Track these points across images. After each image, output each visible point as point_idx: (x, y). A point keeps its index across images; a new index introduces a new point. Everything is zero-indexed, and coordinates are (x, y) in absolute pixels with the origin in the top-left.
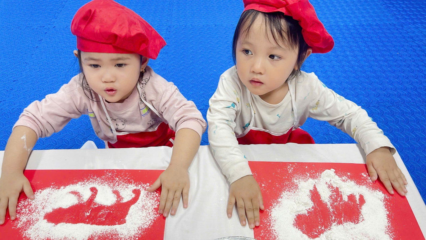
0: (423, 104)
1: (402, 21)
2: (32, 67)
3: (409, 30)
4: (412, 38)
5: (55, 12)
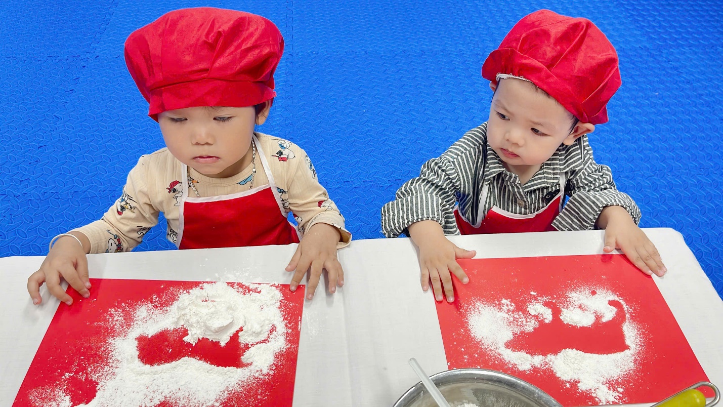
0: (701, 171)
1: (659, 43)
2: (67, 123)
3: (671, 58)
4: (676, 69)
5: (95, 31)
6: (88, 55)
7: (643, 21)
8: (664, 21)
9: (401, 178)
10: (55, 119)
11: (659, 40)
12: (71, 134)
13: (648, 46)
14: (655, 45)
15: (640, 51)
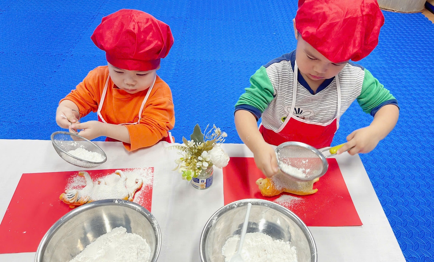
0: (402, 134)
1: (392, 65)
2: (50, 88)
3: (397, 73)
4: (399, 80)
5: (73, 42)
6: (67, 54)
7: (385, 53)
8: (397, 54)
9: (230, 127)
10: (44, 85)
11: (392, 64)
12: (51, 93)
13: (385, 66)
14: (389, 66)
15: (380, 69)
